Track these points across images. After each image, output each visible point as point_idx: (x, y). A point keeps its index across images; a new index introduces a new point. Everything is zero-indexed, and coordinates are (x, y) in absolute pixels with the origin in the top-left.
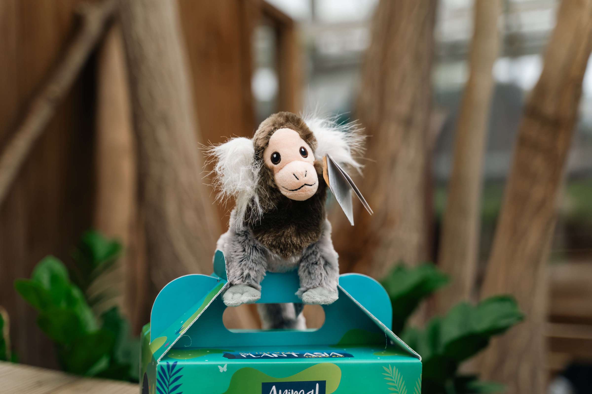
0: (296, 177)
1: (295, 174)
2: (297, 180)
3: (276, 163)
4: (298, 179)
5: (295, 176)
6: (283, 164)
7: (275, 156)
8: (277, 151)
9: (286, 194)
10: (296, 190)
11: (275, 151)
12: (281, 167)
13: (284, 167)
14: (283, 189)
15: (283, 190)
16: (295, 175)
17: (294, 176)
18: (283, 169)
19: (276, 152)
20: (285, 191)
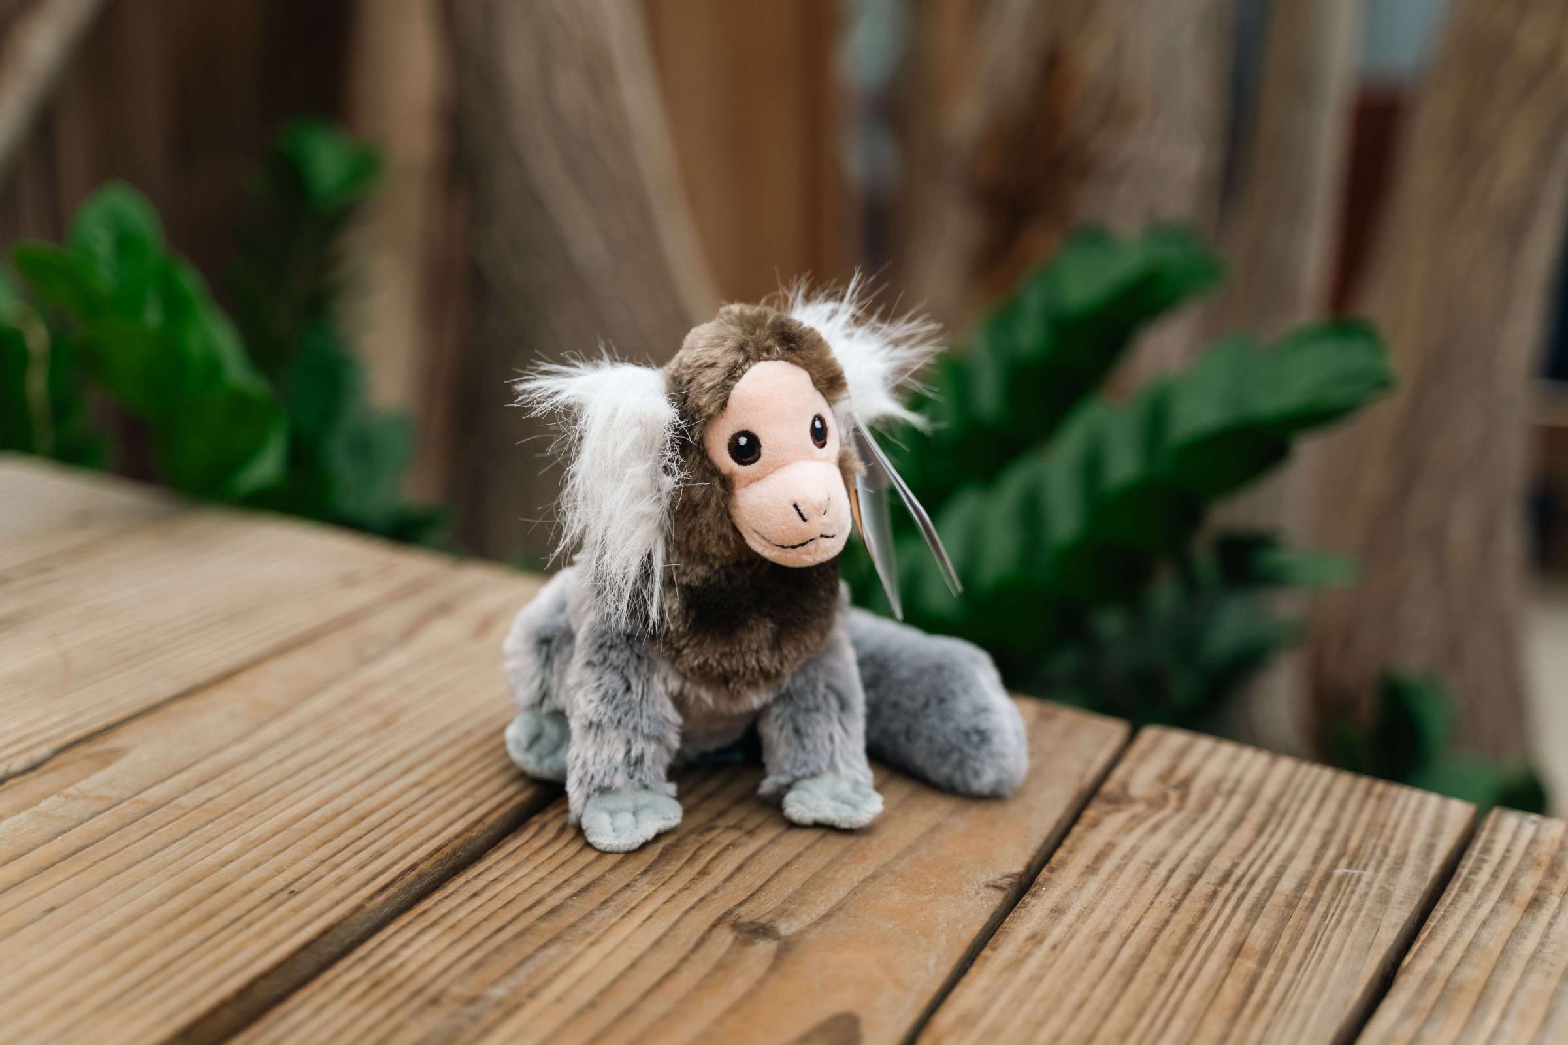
0: (801, 515)
1: (798, 504)
2: (803, 522)
3: (745, 460)
4: (805, 520)
5: (798, 510)
6: (764, 470)
7: (743, 441)
8: (750, 430)
9: (763, 551)
10: (794, 547)
11: (745, 429)
12: (759, 475)
13: (768, 476)
14: (755, 535)
15: (753, 538)
16: (799, 508)
17: (794, 510)
18: (764, 482)
19: (747, 431)
20: (761, 544)
